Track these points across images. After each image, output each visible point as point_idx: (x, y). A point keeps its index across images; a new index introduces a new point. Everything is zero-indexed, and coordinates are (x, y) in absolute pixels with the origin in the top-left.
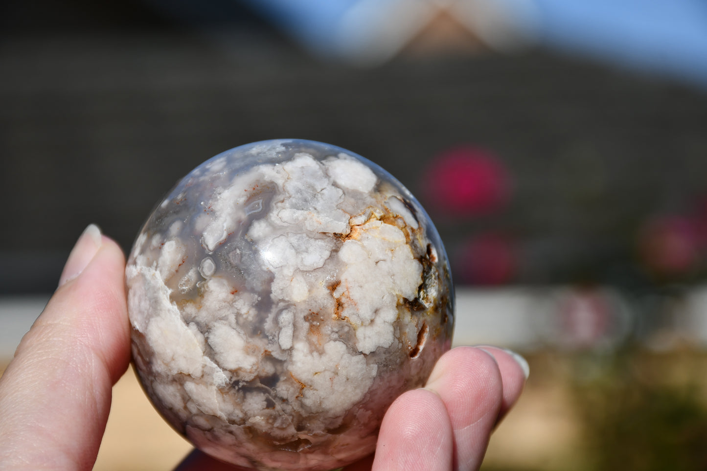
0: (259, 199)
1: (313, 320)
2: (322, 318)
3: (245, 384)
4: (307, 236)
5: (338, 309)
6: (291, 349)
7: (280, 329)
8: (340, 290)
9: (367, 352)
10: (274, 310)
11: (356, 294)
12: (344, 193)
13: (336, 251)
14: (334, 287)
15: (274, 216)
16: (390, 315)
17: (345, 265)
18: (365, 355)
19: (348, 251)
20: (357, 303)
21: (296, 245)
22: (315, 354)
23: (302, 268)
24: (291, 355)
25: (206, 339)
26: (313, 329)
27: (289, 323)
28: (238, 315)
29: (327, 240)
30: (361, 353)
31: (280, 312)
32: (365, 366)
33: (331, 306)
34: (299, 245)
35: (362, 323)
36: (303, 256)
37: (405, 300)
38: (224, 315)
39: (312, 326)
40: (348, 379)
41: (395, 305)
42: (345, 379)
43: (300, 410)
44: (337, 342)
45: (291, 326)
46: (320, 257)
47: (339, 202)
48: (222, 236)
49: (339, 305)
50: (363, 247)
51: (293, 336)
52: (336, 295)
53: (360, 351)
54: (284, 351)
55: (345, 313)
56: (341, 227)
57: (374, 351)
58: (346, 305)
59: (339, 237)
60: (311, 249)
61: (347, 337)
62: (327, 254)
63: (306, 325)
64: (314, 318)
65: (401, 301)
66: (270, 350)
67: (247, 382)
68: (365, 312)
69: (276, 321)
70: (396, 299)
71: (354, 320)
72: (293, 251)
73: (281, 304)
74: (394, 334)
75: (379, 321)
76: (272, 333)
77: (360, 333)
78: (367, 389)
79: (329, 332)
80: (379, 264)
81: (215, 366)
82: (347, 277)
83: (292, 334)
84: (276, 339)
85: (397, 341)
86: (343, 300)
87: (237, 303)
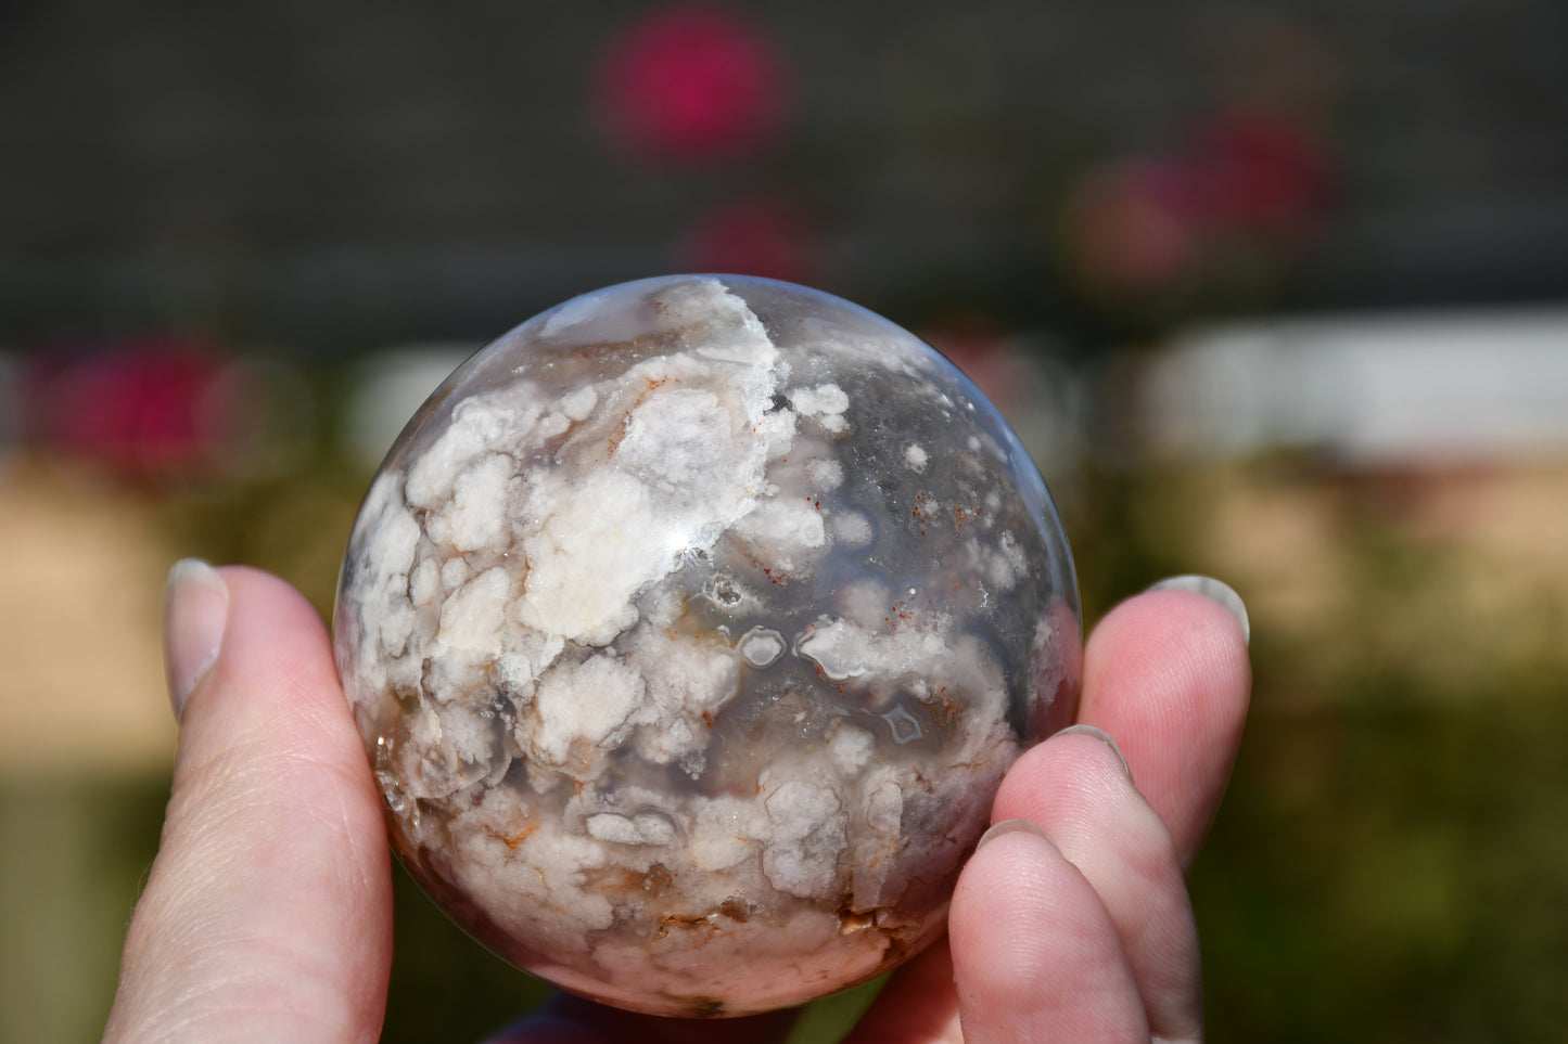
0: (923, 731)
1: (654, 879)
2: (661, 893)
3: (509, 727)
4: (843, 850)
5: (682, 921)
6: (586, 834)
7: (630, 818)
8: (725, 922)
10: (670, 805)
11: (719, 947)
13: (812, 904)
14: (732, 911)
15: (885, 772)
16: (682, 989)
17: (783, 923)
18: (590, 951)
19: (811, 923)
20: (700, 949)
21: (821, 834)
22: (581, 877)
23: (768, 854)
24: (575, 833)
25: (599, 650)
26: (635, 880)
27: (644, 836)
28: (658, 729)
29: (835, 885)
30: (592, 948)
31: (667, 817)
32: (566, 951)
33: (688, 908)
34: (820, 840)
35: (657, 955)
36: (795, 852)
37: (715, 1005)
38: (656, 696)
39: (644, 877)
40: (534, 919)
41: (706, 995)
42: (533, 915)
44: (611, 917)
45: (638, 839)
46: (796, 881)
48: (835, 671)
49: (692, 923)
50: (825, 941)
51: (619, 843)
52: (714, 917)
53: (597, 947)
54: (583, 819)
55: (676, 932)
56: (867, 897)
57: (601, 966)
58: (693, 933)
59: (844, 903)
60: (812, 863)
61: (623, 932)
62: (804, 891)
63: (644, 868)
64: (659, 881)
65: (713, 1000)
66: (584, 793)
67: (512, 733)
68: (682, 960)
69: (648, 810)
71: (661, 943)
72: (806, 832)
73: (684, 820)
75: (665, 977)
76: (621, 800)
79: (631, 906)
80: (791, 968)
81: (545, 662)
82: (754, 930)
83: (620, 841)
84: (609, 809)
86: (704, 930)
87: (683, 727)
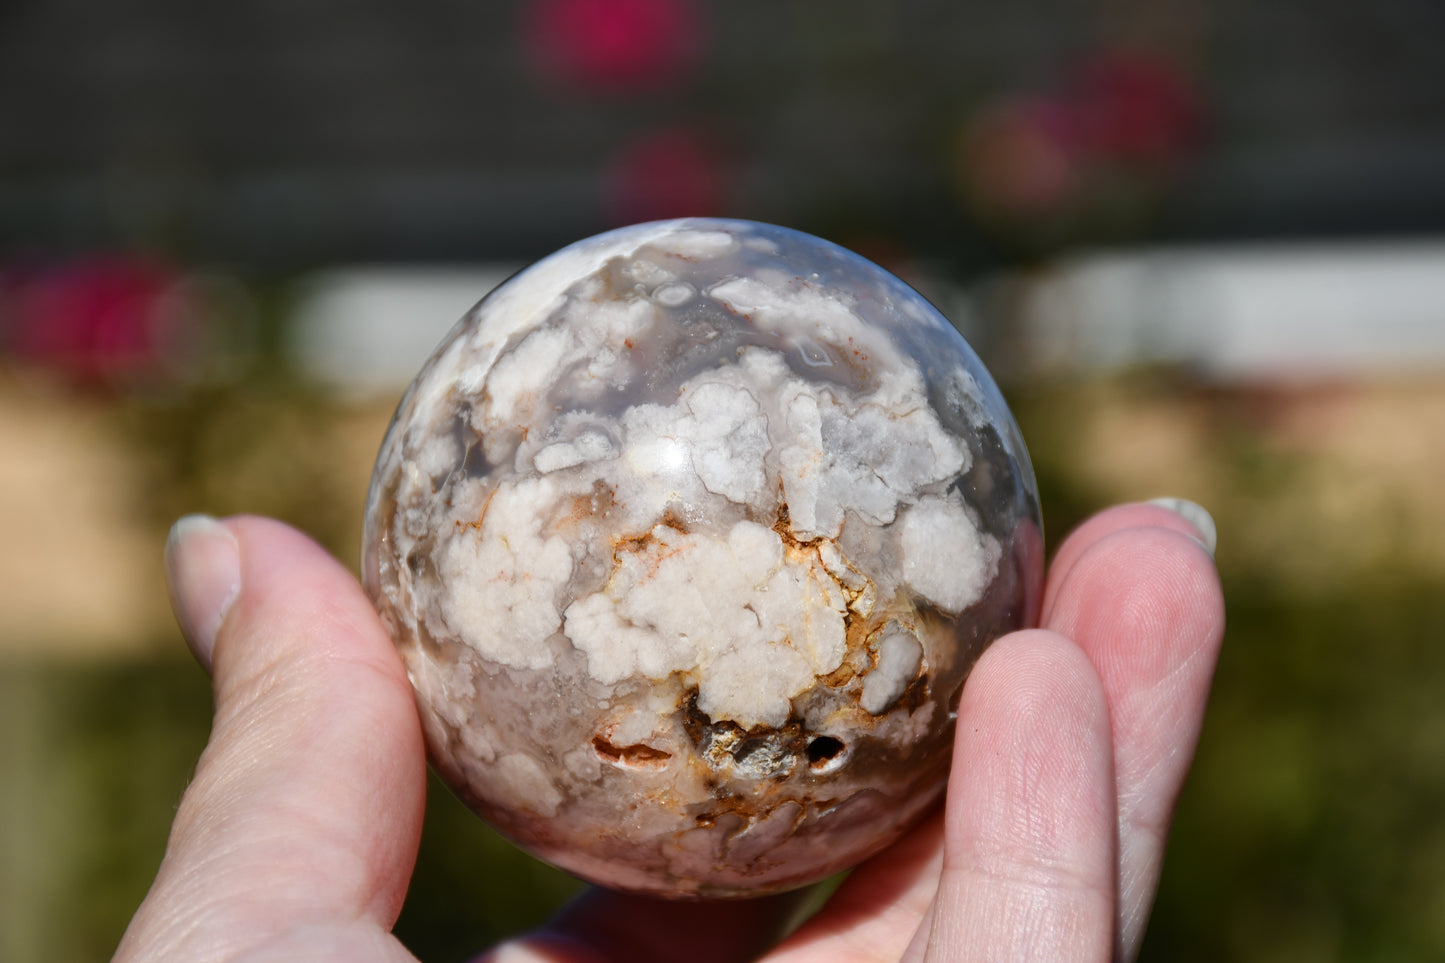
0: (832, 361)
1: (599, 499)
2: (608, 513)
3: (466, 421)
4: (768, 453)
5: (631, 541)
6: (539, 475)
7: (571, 441)
8: (669, 536)
9: (568, 631)
10: (603, 421)
11: (671, 571)
12: (886, 526)
13: (749, 514)
14: (674, 521)
15: (798, 386)
16: (654, 662)
17: (725, 535)
18: (562, 627)
19: (755, 541)
20: (654, 579)
21: (743, 432)
22: (538, 523)
23: (697, 454)
24: (526, 478)
25: (537, 329)
26: (581, 502)
27: (583, 455)
28: (586, 362)
29: (768, 492)
30: (564, 619)
31: (600, 431)
32: (543, 636)
33: (634, 525)
34: (743, 438)
35: (617, 602)
36: (722, 449)
37: (694, 693)
38: (583, 339)
39: (588, 499)
40: (510, 609)
41: (677, 667)
42: (509, 605)
43: (440, 541)
44: (569, 559)
45: (579, 459)
46: (727, 482)
47: (862, 515)
48: (740, 304)
49: (641, 542)
50: (773, 573)
51: (562, 470)
52: (659, 531)
53: (567, 614)
54: (532, 462)
55: (630, 561)
56: (805, 521)
57: (577, 646)
58: (643, 555)
59: (781, 518)
60: (740, 463)
61: (583, 579)
62: (739, 496)
63: (586, 488)
64: (603, 500)
65: (689, 682)
66: (530, 436)
67: (469, 421)
68: (642, 603)
69: (584, 428)
70: (688, 667)
71: (618, 583)
72: (728, 429)
73: (616, 430)
74: (619, 682)
75: (633, 637)
76: (560, 429)
77: (598, 602)
78: (505, 661)
79: (583, 537)
80: (748, 611)
81: (492, 360)
82: (700, 548)
83: (564, 466)
84: (551, 440)
85: (609, 693)
86: (652, 548)
87: (607, 353)
